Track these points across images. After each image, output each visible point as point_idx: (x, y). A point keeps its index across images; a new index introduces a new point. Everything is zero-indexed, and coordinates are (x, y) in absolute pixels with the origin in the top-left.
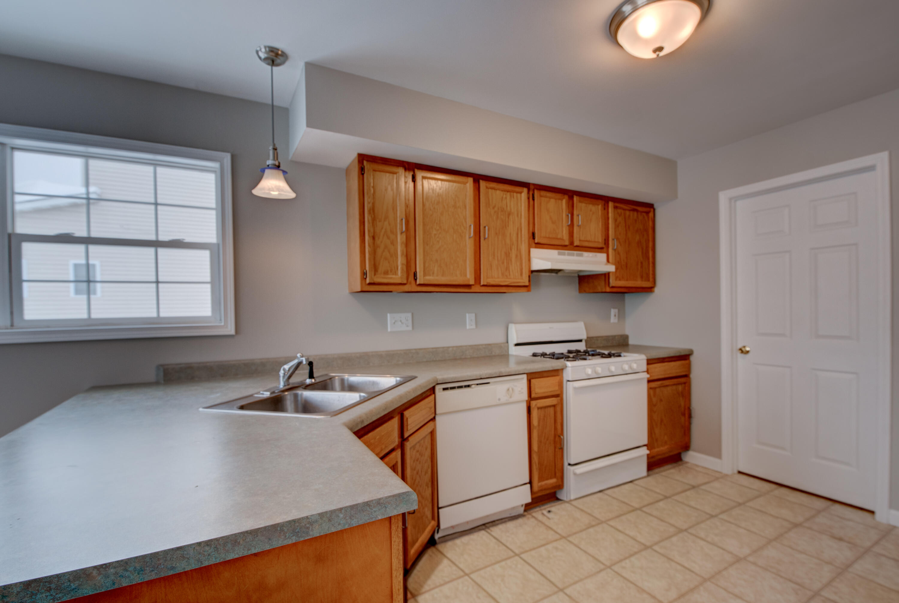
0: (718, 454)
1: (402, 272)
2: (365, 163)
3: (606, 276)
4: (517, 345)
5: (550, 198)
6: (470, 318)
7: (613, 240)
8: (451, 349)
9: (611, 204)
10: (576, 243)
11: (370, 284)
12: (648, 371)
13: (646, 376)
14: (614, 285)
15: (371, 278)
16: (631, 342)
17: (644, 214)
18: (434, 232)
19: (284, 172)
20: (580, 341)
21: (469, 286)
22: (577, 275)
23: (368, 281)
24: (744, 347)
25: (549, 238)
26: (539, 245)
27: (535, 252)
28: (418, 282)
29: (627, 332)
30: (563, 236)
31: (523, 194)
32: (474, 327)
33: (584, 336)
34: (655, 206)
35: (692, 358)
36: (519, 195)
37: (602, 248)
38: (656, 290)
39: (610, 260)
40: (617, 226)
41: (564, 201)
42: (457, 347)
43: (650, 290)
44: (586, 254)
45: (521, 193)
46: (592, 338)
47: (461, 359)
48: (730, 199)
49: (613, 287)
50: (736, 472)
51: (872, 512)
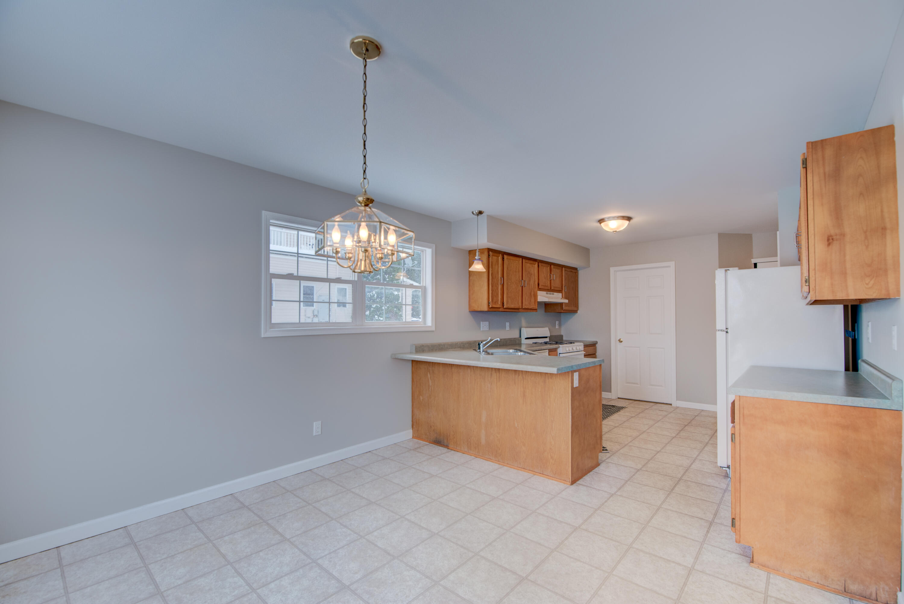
0: (610, 391)
1: (500, 303)
2: (490, 252)
3: (561, 304)
4: (526, 339)
5: (544, 266)
6: (508, 324)
7: (565, 286)
8: (502, 340)
9: (563, 269)
10: (552, 288)
11: (492, 308)
12: (584, 351)
13: (584, 352)
14: (565, 309)
15: (492, 305)
16: (564, 339)
17: (574, 273)
18: (509, 284)
19: (482, 261)
20: (546, 337)
21: (518, 309)
22: (544, 303)
23: (490, 306)
24: (620, 339)
25: (544, 286)
26: (540, 289)
27: (539, 293)
28: (505, 307)
29: (562, 334)
30: (548, 285)
31: (536, 265)
32: (509, 329)
33: (549, 335)
34: (578, 269)
35: (597, 346)
36: (534, 265)
37: (560, 291)
38: (578, 311)
39: (563, 297)
40: (565, 280)
41: (549, 268)
42: (504, 339)
43: (575, 311)
44: (555, 293)
45: (535, 264)
46: (552, 336)
47: (506, 345)
48: (615, 271)
49: (564, 310)
50: (617, 398)
51: (671, 404)
